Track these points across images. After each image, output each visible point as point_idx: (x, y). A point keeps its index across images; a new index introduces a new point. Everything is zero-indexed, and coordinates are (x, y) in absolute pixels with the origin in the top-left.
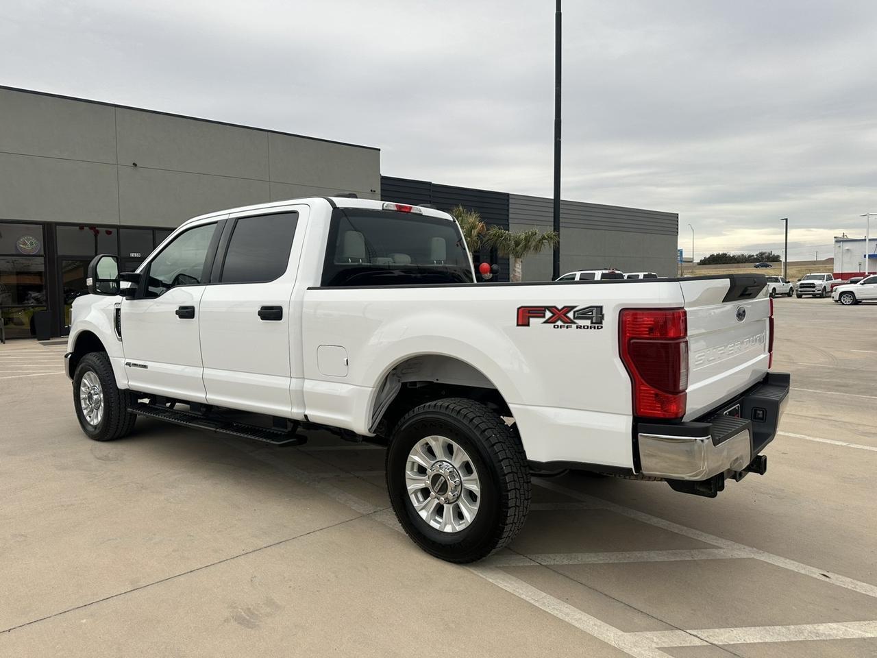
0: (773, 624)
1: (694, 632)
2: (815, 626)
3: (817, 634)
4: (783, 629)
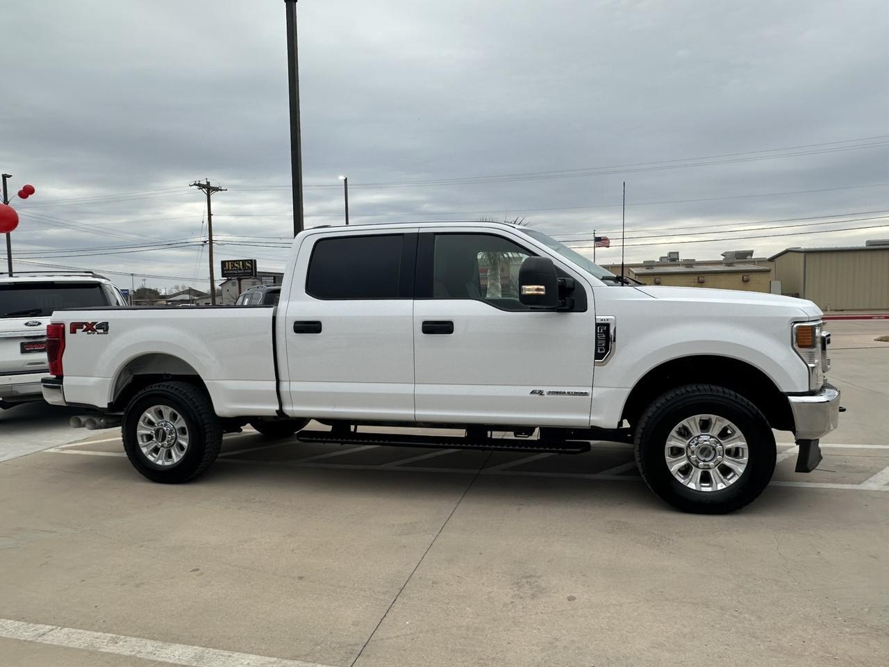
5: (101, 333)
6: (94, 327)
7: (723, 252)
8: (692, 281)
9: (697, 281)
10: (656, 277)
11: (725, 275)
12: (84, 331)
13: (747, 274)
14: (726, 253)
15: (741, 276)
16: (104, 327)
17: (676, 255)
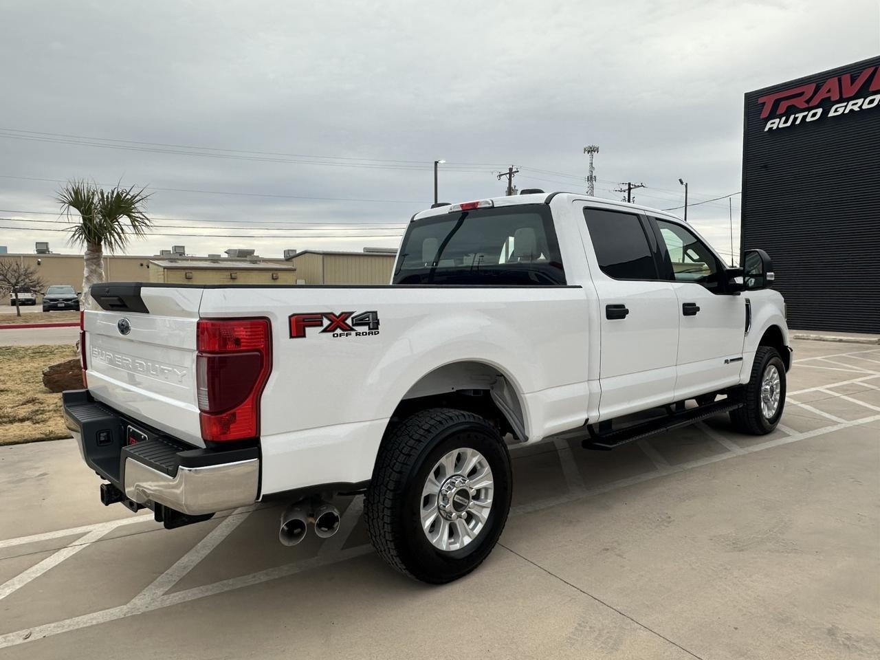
0: (44, 574)
1: (84, 546)
2: (14, 590)
3: (7, 586)
4: (34, 576)
5: (364, 334)
6: (349, 322)
7: (226, 250)
8: (225, 277)
9: (230, 277)
10: (187, 271)
11: (256, 272)
12: (325, 331)
13: (276, 272)
14: (229, 250)
15: (271, 274)
16: (370, 321)
17: (182, 249)
